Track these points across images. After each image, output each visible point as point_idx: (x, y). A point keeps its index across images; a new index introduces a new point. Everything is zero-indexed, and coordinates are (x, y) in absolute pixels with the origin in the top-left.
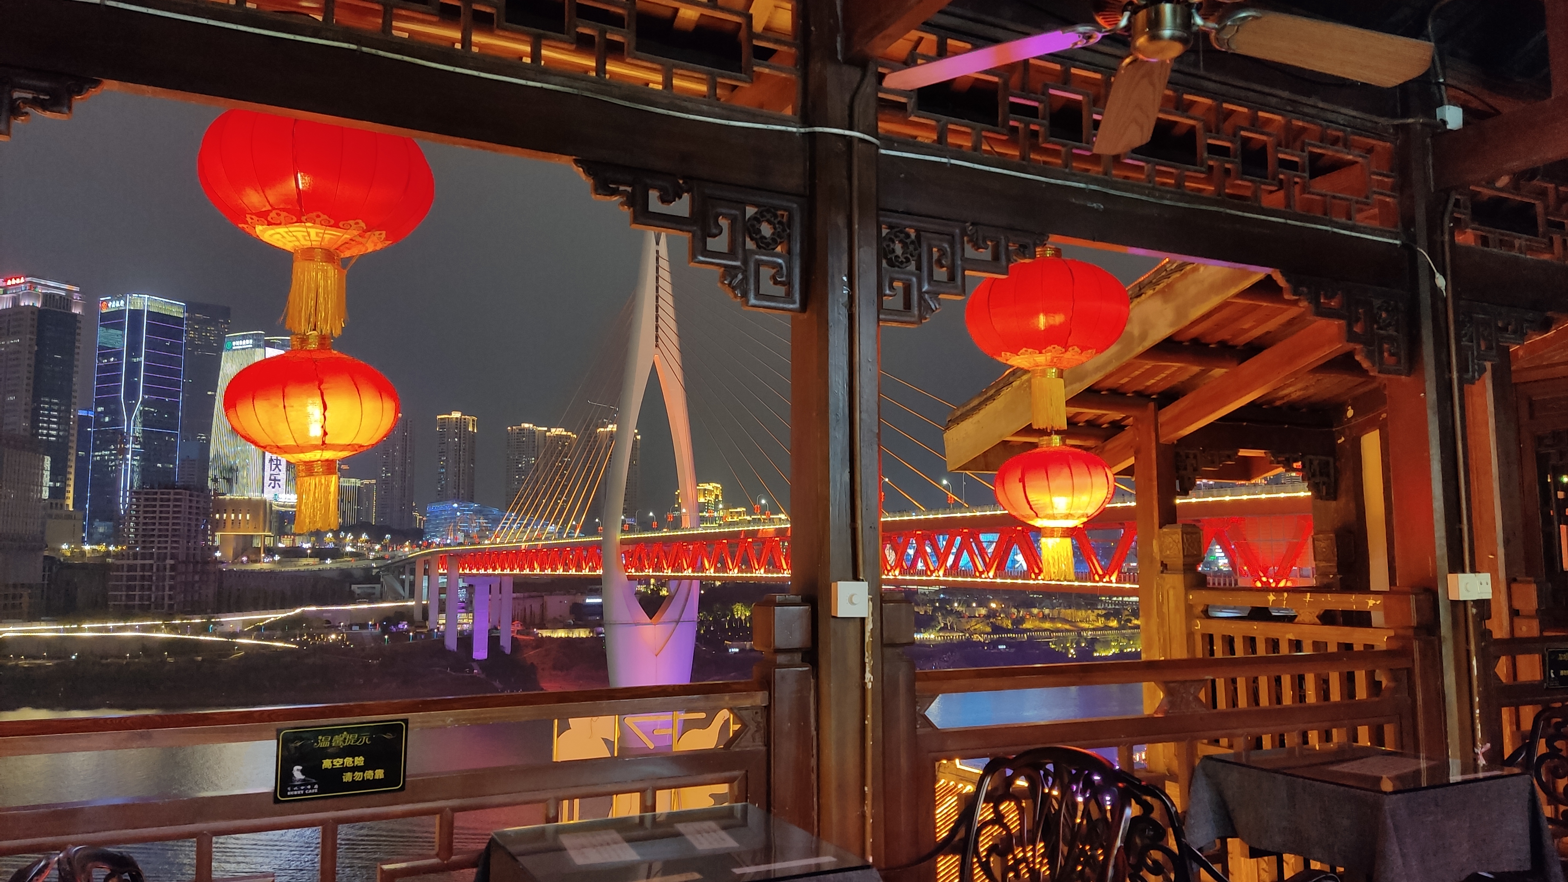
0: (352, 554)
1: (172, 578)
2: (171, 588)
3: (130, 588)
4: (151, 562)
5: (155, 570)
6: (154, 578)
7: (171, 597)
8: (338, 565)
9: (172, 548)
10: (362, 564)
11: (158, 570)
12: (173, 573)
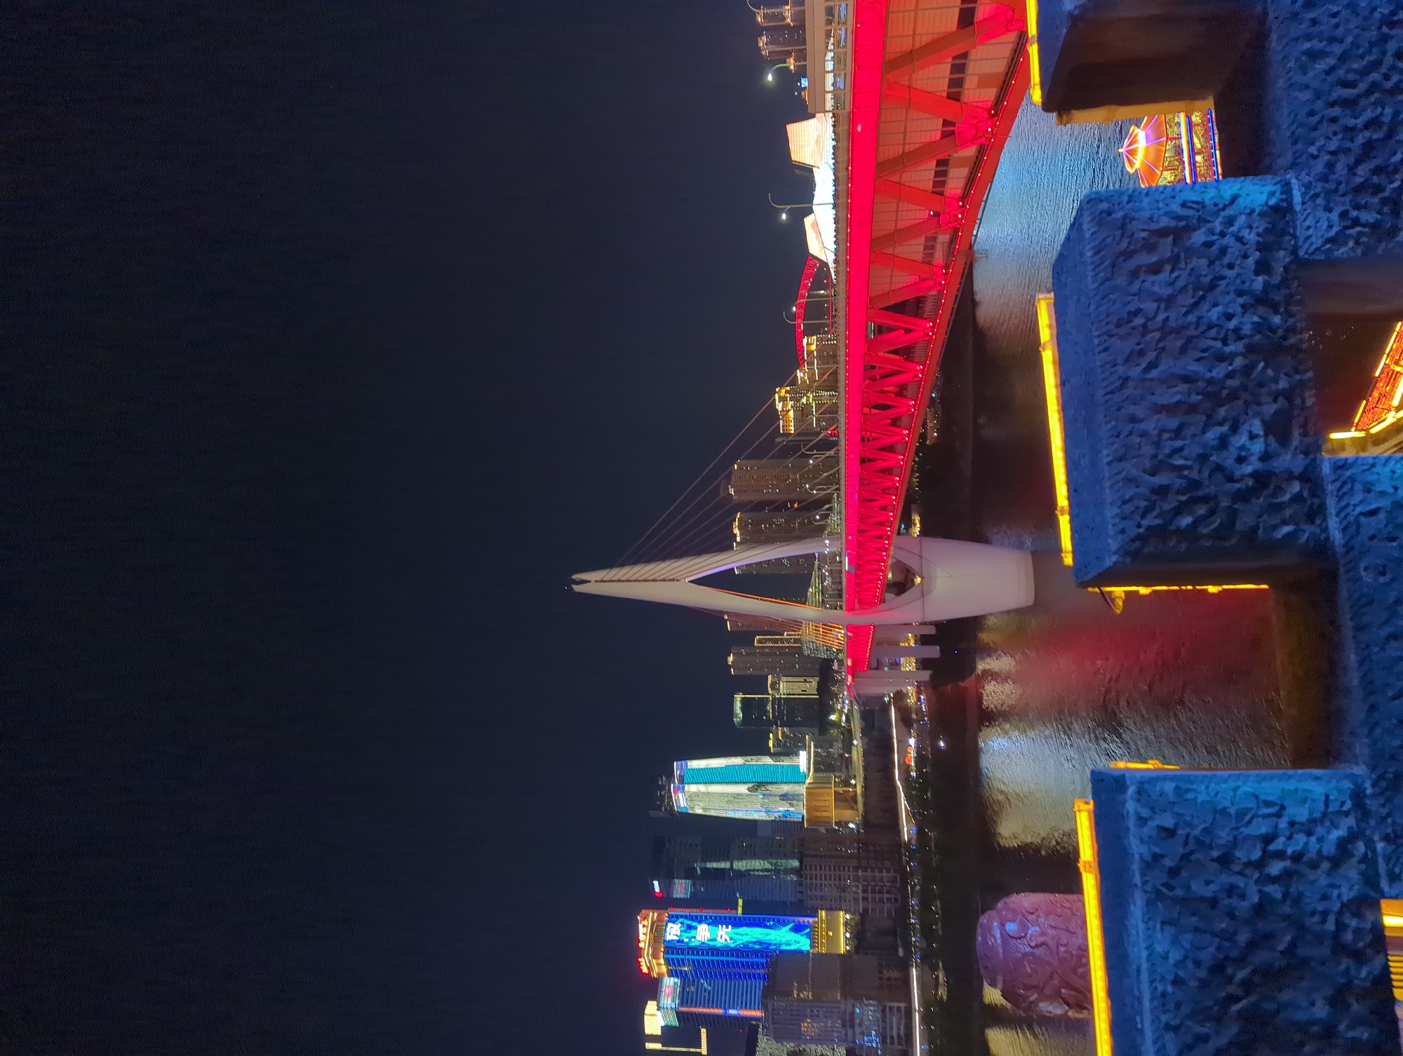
0: (848, 720)
1: (873, 871)
2: (881, 871)
3: (881, 900)
4: (860, 886)
5: (866, 883)
6: (873, 884)
7: (888, 871)
8: (858, 738)
9: (849, 871)
10: (857, 716)
11: (866, 881)
12: (869, 870)
